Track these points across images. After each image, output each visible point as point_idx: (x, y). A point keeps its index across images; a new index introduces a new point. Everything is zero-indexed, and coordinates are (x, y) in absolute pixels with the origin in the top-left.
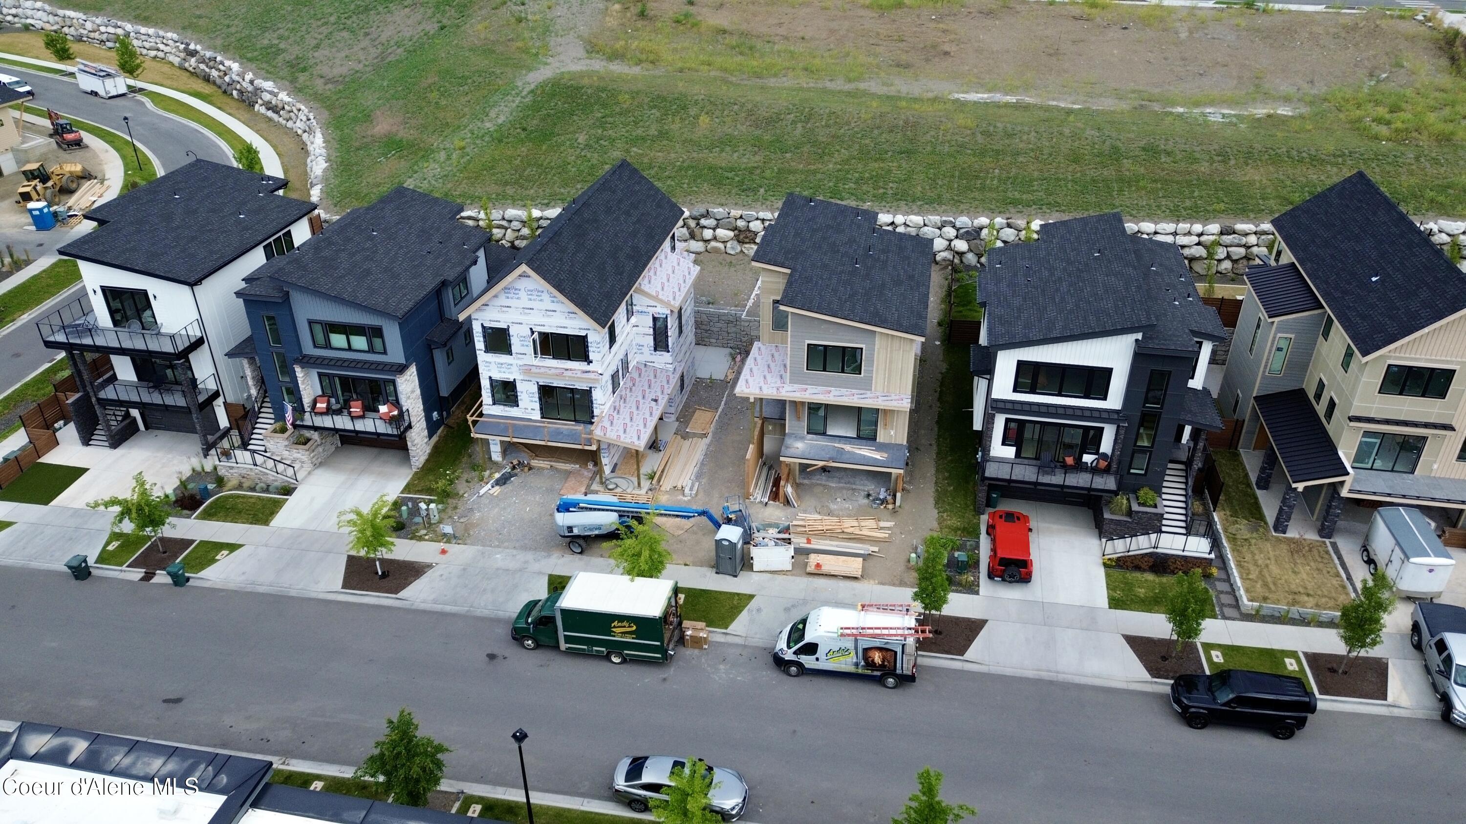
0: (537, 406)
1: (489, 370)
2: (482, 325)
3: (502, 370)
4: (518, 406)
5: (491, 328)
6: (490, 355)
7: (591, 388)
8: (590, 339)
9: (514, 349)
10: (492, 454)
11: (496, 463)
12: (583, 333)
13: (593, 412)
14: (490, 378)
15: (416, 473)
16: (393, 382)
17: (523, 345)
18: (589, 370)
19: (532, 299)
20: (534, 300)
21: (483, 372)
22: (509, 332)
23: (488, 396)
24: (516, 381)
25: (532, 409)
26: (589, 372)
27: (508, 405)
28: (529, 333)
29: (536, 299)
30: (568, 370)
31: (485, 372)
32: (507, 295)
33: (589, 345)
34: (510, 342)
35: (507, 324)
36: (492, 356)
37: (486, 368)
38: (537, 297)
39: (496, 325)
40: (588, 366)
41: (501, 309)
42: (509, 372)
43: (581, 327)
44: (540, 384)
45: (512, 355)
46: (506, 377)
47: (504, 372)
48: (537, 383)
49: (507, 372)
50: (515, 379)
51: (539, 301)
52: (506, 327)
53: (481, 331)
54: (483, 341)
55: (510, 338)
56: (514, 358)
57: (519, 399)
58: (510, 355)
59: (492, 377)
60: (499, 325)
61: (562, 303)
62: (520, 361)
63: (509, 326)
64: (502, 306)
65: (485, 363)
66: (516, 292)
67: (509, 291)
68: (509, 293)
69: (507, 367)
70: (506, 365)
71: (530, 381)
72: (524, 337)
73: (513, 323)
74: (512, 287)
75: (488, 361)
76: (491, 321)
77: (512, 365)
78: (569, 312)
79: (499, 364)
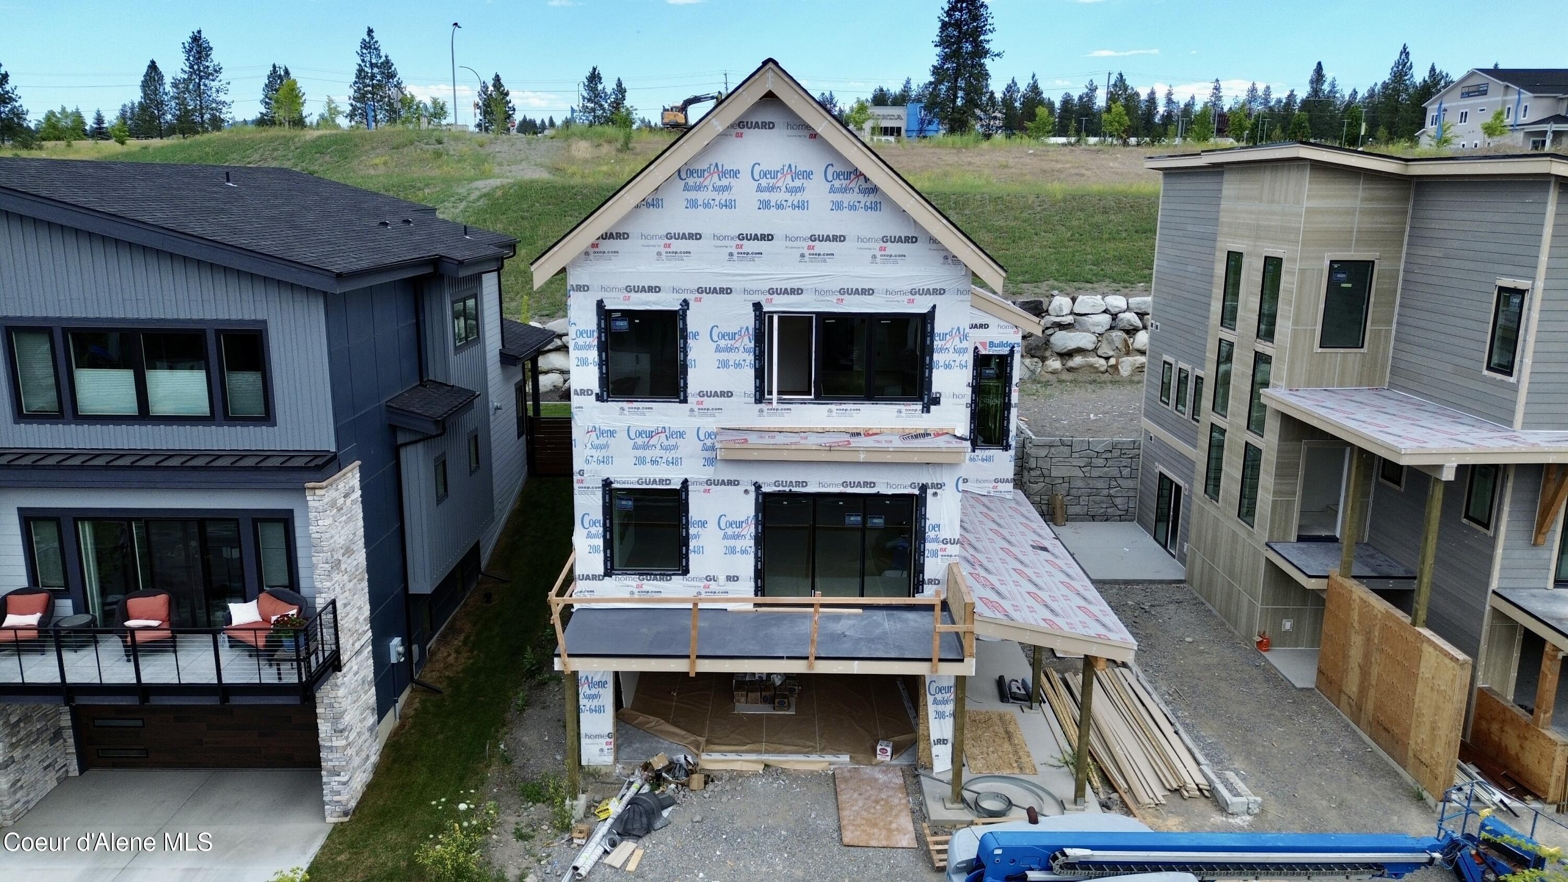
0: (746, 565)
1: (605, 461)
2: (600, 304)
3: (649, 454)
4: (686, 571)
5: (628, 314)
6: (613, 407)
7: (924, 488)
8: (941, 325)
9: (695, 380)
10: (584, 741)
11: (594, 775)
12: (920, 306)
13: (920, 569)
14: (607, 483)
15: (338, 829)
16: (286, 520)
17: (724, 364)
18: (926, 430)
19: (773, 204)
20: (779, 206)
21: (586, 467)
22: (685, 324)
23: (593, 549)
24: (690, 488)
25: (729, 578)
26: (926, 435)
27: (651, 574)
28: (749, 320)
29: (783, 203)
30: (859, 434)
31: (593, 466)
32: (692, 195)
33: (937, 343)
34: (686, 355)
35: (683, 296)
36: (622, 409)
37: (596, 454)
38: (787, 196)
39: (646, 303)
40: (925, 415)
41: (666, 246)
42: (670, 459)
43: (917, 285)
44: (765, 489)
45: (685, 401)
46: (658, 477)
47: (654, 462)
48: (758, 487)
49: (664, 460)
50: (685, 482)
51: (794, 207)
52: (677, 307)
53: (595, 327)
54: (597, 360)
55: (686, 343)
56: (692, 410)
57: (691, 548)
58: (681, 402)
59: (611, 483)
60: (654, 303)
61: (866, 208)
62: (711, 419)
63: (686, 303)
64: (669, 236)
65: (594, 434)
66: (725, 182)
67: (702, 180)
68: (698, 188)
69: (666, 443)
70: (663, 435)
71: (735, 483)
72: (733, 336)
73: (700, 290)
74: (712, 168)
75: (606, 429)
76: (629, 289)
77: (681, 435)
78: (885, 239)
79: (640, 434)
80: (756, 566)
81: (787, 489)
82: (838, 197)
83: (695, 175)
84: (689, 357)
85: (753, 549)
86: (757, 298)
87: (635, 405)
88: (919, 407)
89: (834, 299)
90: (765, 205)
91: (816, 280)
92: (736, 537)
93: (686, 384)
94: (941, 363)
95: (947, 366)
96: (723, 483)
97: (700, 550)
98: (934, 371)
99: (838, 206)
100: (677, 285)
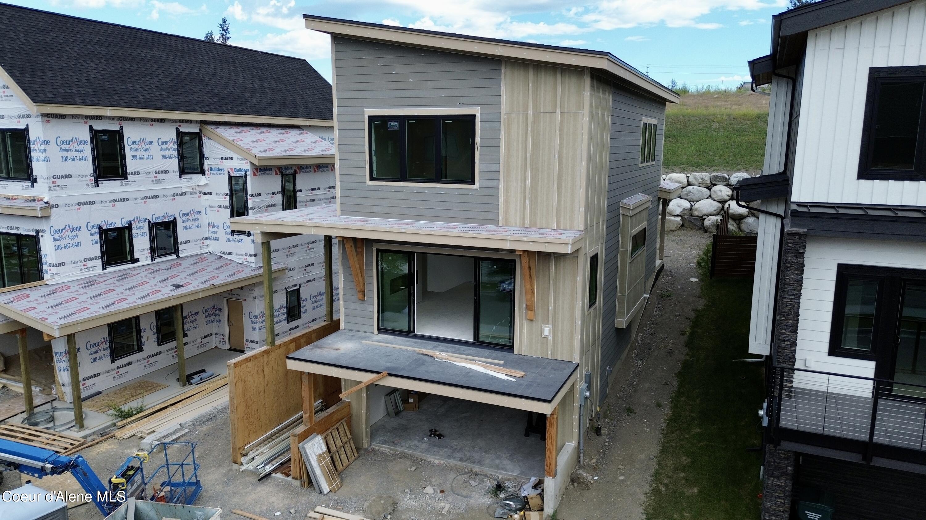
7: (37, 232)
8: (33, 136)
12: (23, 125)
18: (34, 197)
26: (34, 200)
30: (9, 199)
33: (32, 147)
40: (32, 188)
43: (20, 113)
88: (30, 184)
94: (35, 158)
95: (37, 160)
98: (33, 162)
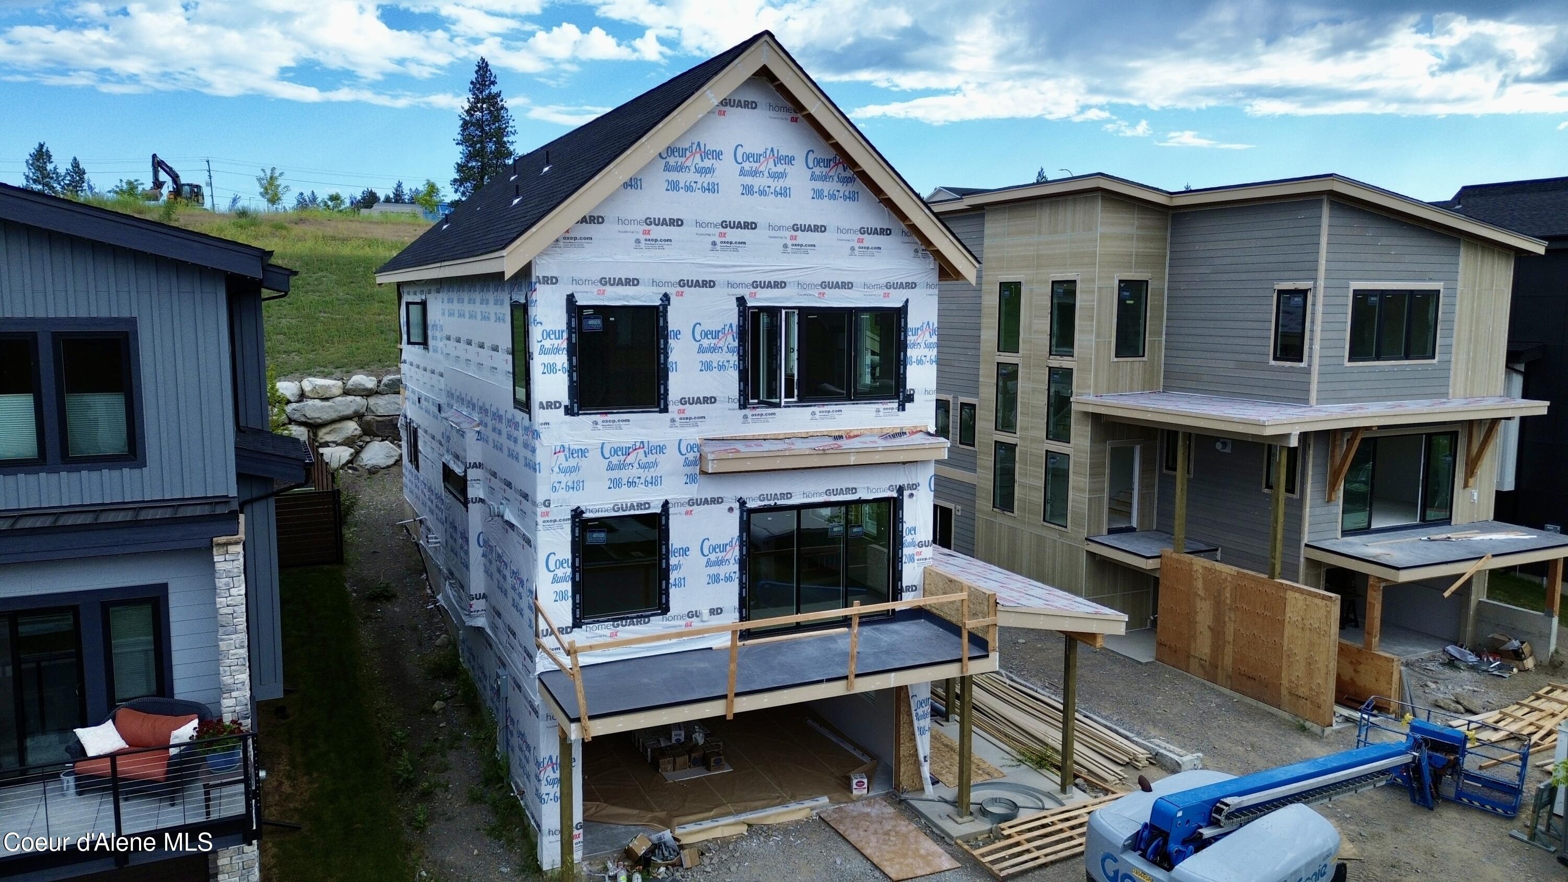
0: (730, 594)
1: (574, 487)
2: (570, 299)
3: (624, 475)
4: (666, 610)
5: (599, 309)
6: (585, 421)
7: (901, 490)
8: (913, 320)
9: (675, 384)
10: (549, 839)
12: (894, 301)
13: (899, 576)
14: (577, 513)
16: (154, 600)
17: (707, 366)
18: (902, 428)
19: (756, 189)
20: (762, 193)
21: (553, 497)
22: (666, 322)
23: (561, 596)
24: (671, 511)
25: (713, 612)
26: (902, 434)
27: (628, 618)
28: (732, 317)
29: (766, 188)
30: (841, 437)
31: (562, 493)
32: (673, 176)
33: (911, 339)
34: (666, 357)
35: (663, 290)
36: (596, 423)
37: (565, 479)
38: (770, 182)
39: (624, 298)
40: (901, 413)
41: (647, 232)
42: (649, 479)
43: (893, 279)
44: (751, 505)
45: (665, 410)
46: (636, 500)
47: (631, 484)
48: (742, 503)
49: (642, 480)
50: (666, 505)
51: (776, 194)
52: (658, 303)
53: (564, 326)
54: (566, 365)
55: (666, 343)
56: (673, 420)
57: (672, 581)
58: (661, 412)
59: (582, 512)
60: (633, 298)
61: (845, 198)
62: (693, 430)
63: (666, 298)
64: (649, 221)
65: (562, 455)
66: (707, 163)
67: (683, 159)
68: (680, 168)
69: (644, 460)
70: (641, 451)
71: (717, 501)
72: (716, 335)
73: (682, 283)
74: (694, 147)
75: (577, 447)
76: (604, 281)
77: (661, 449)
78: (863, 231)
79: (616, 452)
80: (740, 594)
81: (772, 503)
82: (819, 185)
83: (676, 154)
84: (670, 360)
85: (738, 575)
86: (740, 292)
87: (610, 417)
88: (895, 405)
89: (815, 292)
90: (748, 190)
91: (798, 273)
92: (720, 563)
93: (666, 390)
94: (914, 359)
95: (920, 362)
96: (706, 502)
97: (681, 583)
98: (908, 367)
99: (818, 194)
100: (657, 277)
